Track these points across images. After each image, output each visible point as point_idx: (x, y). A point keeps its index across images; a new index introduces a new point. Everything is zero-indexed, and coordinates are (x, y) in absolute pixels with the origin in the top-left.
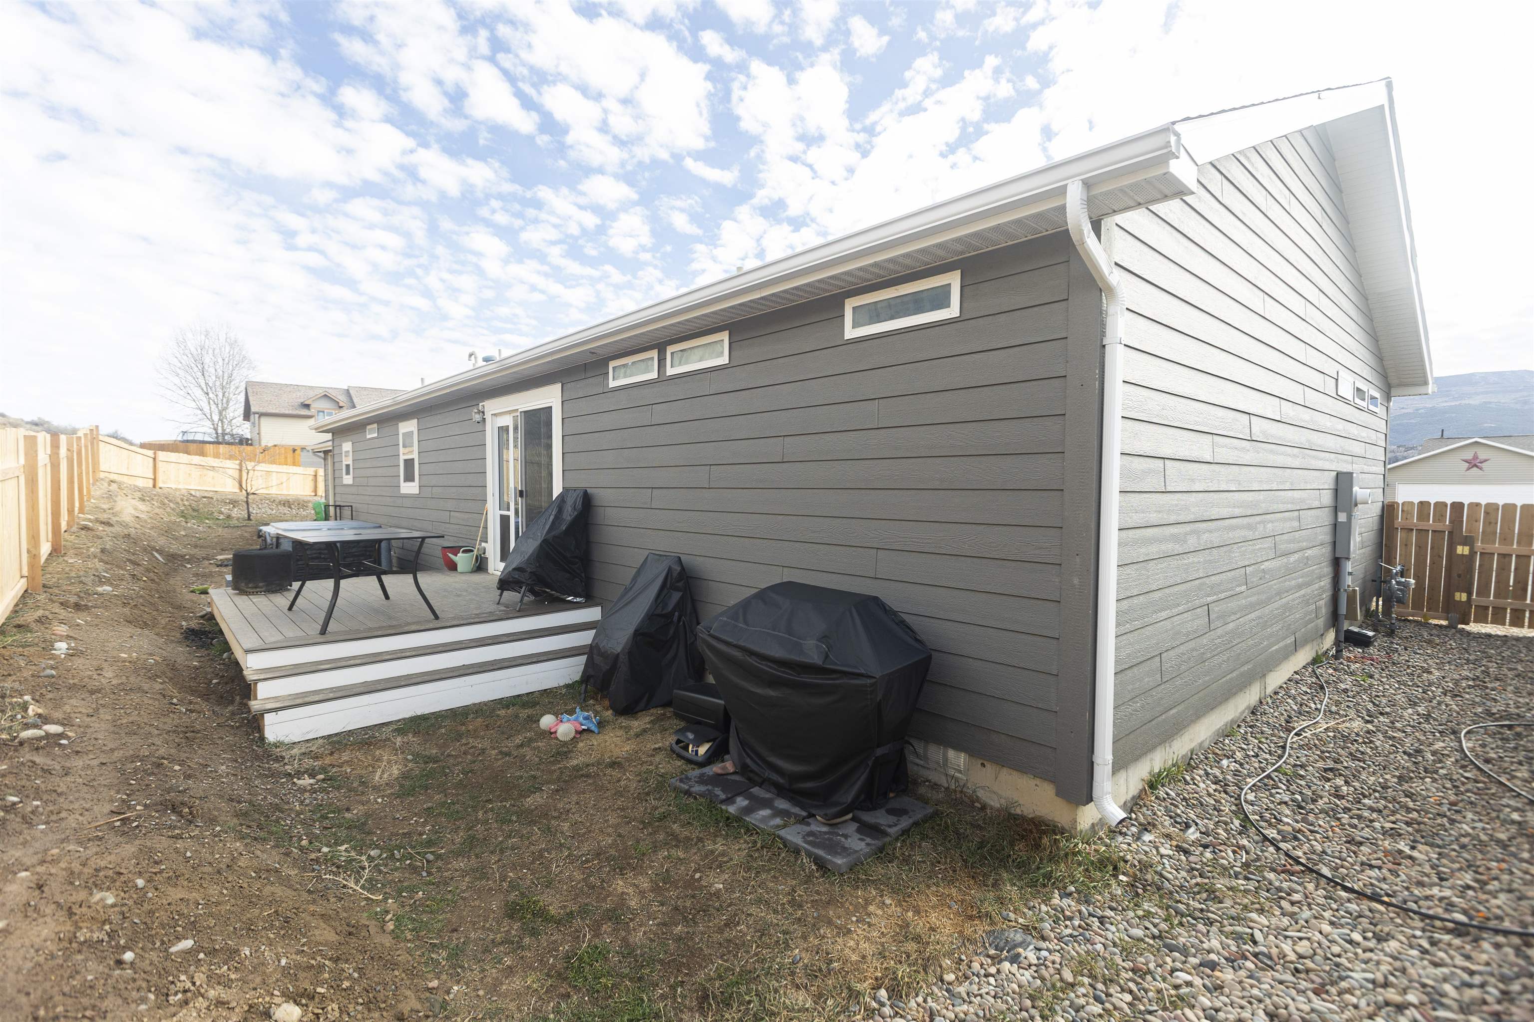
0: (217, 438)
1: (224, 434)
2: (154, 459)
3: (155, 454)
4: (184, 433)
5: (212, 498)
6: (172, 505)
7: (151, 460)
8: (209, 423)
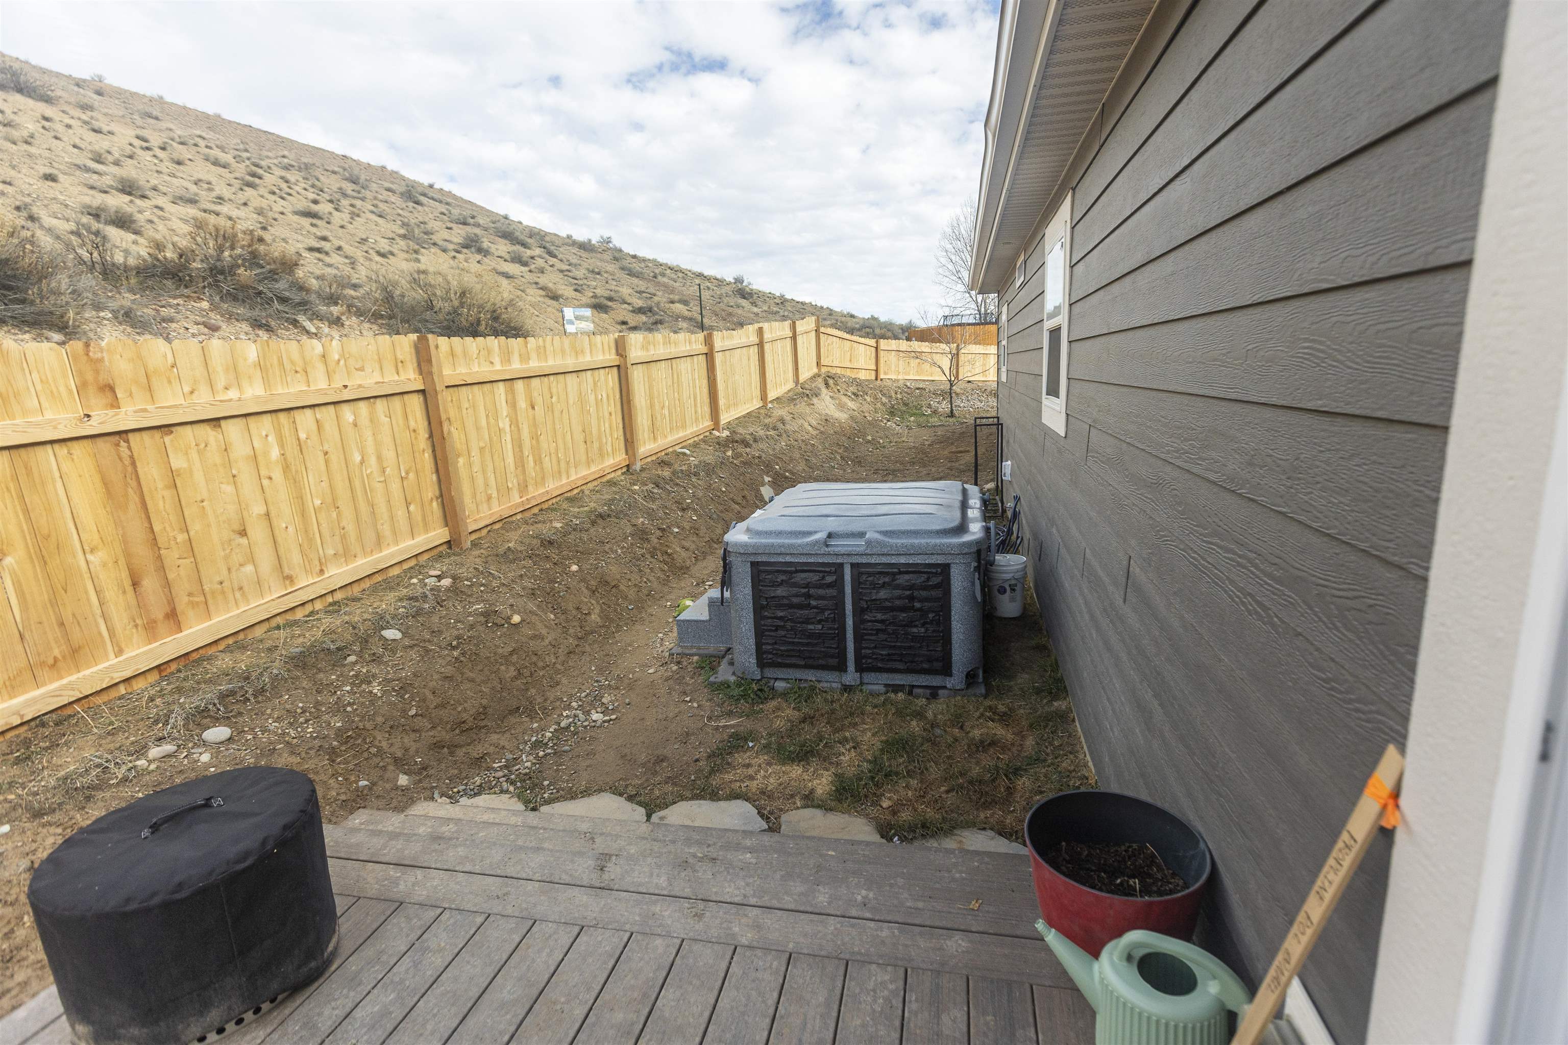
0: (980, 318)
1: (986, 314)
2: (877, 348)
3: (877, 342)
4: (946, 317)
5: (925, 389)
6: (884, 399)
7: (873, 350)
8: (974, 306)
